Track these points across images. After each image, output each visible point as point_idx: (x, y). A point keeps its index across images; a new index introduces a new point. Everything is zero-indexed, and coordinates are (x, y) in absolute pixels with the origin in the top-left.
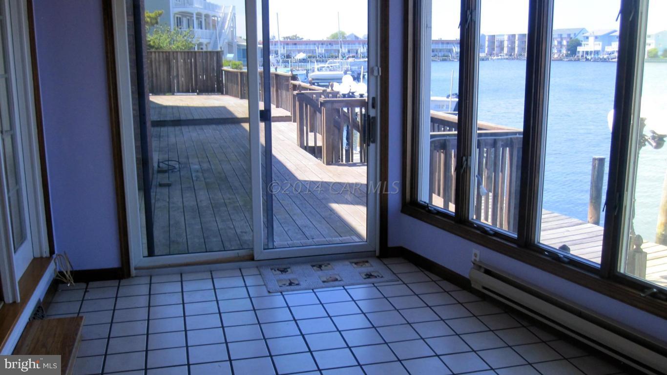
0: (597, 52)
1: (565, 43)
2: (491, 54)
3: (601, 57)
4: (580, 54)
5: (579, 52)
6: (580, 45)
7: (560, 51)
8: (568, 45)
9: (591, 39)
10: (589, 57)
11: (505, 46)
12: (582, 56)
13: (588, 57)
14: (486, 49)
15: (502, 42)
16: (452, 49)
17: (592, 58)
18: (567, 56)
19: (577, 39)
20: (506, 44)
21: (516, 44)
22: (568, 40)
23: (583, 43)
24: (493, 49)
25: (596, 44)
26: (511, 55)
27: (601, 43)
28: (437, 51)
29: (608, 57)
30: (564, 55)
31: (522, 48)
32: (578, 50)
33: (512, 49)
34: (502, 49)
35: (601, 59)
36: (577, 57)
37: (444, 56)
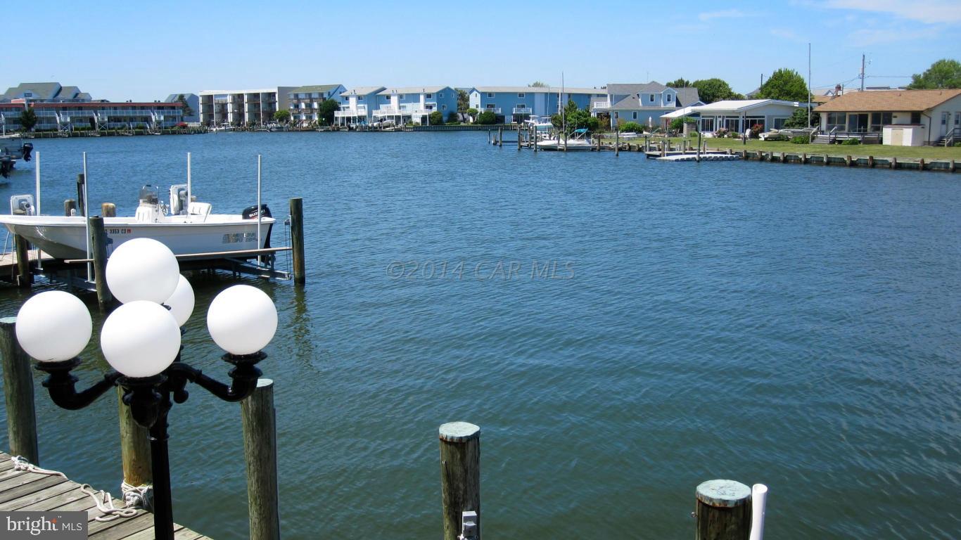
0: (361, 119)
1: (316, 105)
2: (208, 123)
3: (370, 125)
4: (340, 122)
5: (337, 118)
6: (339, 109)
7: (310, 118)
8: (321, 110)
9: (353, 101)
10: (353, 126)
11: (229, 111)
12: (342, 124)
13: (351, 126)
14: (201, 117)
15: (224, 106)
16: (151, 117)
17: (357, 127)
18: (321, 124)
19: (332, 101)
20: (230, 108)
21: (246, 109)
22: (321, 101)
23: (342, 106)
24: (211, 116)
25: (361, 108)
26: (239, 125)
27: (366, 106)
28: (125, 121)
29: (379, 124)
30: (317, 123)
31: (255, 114)
32: (336, 115)
33: (239, 115)
34: (225, 116)
35: (369, 128)
36: (336, 125)
37: (137, 128)
